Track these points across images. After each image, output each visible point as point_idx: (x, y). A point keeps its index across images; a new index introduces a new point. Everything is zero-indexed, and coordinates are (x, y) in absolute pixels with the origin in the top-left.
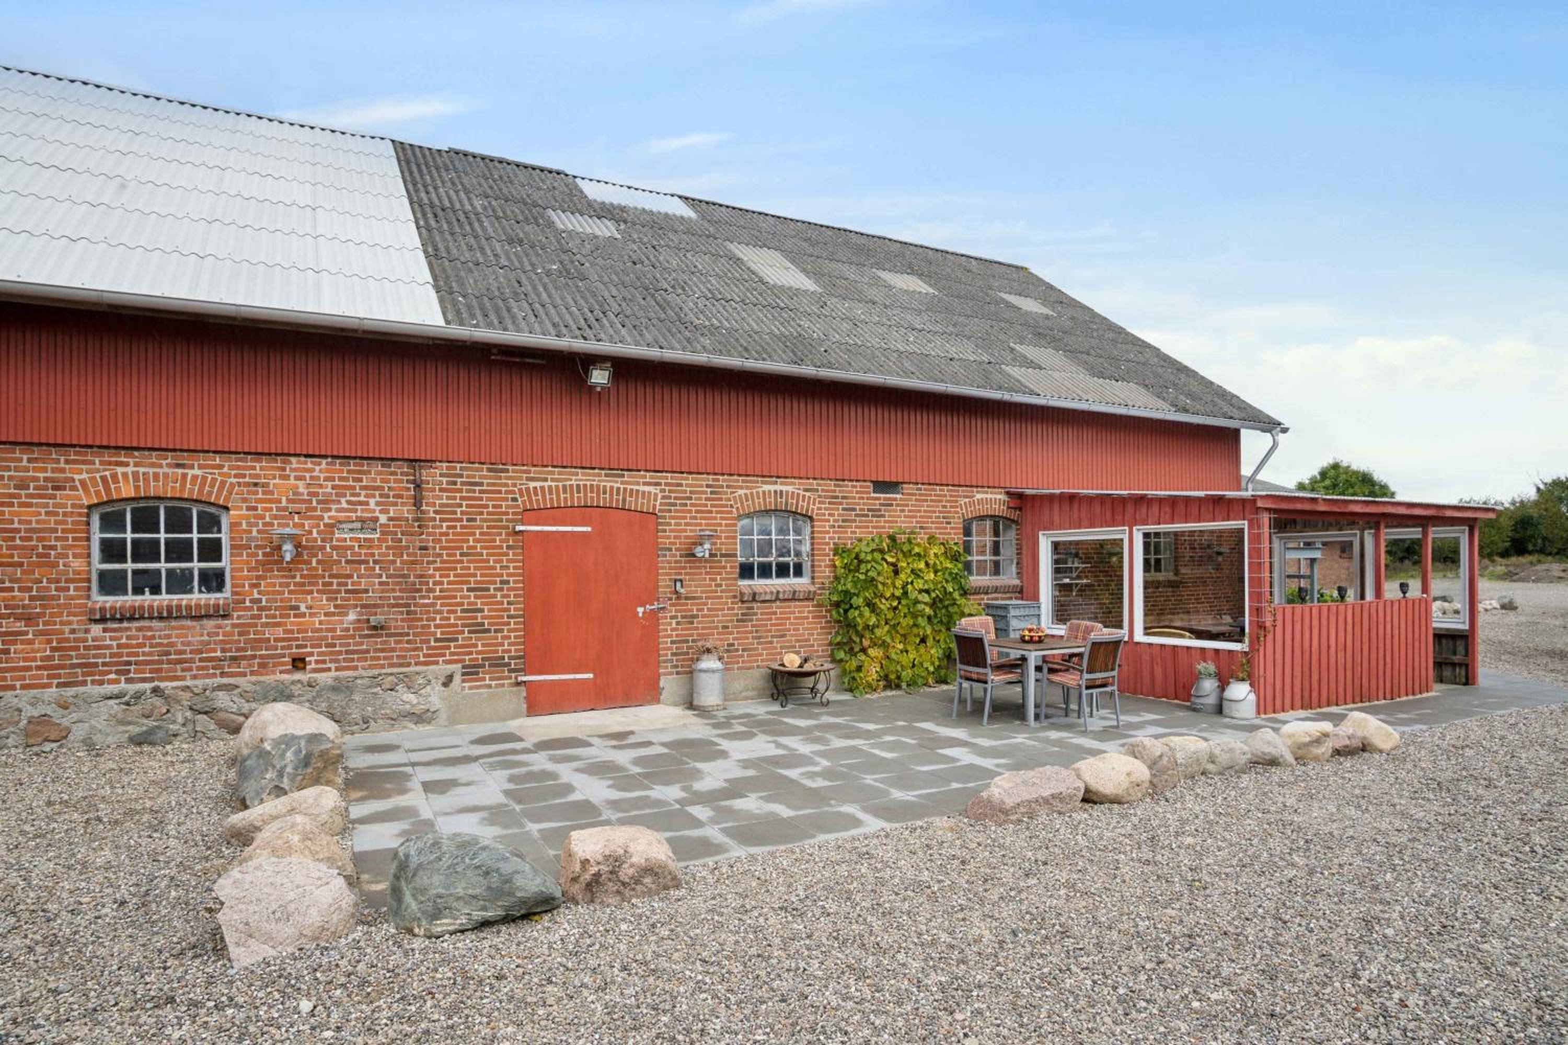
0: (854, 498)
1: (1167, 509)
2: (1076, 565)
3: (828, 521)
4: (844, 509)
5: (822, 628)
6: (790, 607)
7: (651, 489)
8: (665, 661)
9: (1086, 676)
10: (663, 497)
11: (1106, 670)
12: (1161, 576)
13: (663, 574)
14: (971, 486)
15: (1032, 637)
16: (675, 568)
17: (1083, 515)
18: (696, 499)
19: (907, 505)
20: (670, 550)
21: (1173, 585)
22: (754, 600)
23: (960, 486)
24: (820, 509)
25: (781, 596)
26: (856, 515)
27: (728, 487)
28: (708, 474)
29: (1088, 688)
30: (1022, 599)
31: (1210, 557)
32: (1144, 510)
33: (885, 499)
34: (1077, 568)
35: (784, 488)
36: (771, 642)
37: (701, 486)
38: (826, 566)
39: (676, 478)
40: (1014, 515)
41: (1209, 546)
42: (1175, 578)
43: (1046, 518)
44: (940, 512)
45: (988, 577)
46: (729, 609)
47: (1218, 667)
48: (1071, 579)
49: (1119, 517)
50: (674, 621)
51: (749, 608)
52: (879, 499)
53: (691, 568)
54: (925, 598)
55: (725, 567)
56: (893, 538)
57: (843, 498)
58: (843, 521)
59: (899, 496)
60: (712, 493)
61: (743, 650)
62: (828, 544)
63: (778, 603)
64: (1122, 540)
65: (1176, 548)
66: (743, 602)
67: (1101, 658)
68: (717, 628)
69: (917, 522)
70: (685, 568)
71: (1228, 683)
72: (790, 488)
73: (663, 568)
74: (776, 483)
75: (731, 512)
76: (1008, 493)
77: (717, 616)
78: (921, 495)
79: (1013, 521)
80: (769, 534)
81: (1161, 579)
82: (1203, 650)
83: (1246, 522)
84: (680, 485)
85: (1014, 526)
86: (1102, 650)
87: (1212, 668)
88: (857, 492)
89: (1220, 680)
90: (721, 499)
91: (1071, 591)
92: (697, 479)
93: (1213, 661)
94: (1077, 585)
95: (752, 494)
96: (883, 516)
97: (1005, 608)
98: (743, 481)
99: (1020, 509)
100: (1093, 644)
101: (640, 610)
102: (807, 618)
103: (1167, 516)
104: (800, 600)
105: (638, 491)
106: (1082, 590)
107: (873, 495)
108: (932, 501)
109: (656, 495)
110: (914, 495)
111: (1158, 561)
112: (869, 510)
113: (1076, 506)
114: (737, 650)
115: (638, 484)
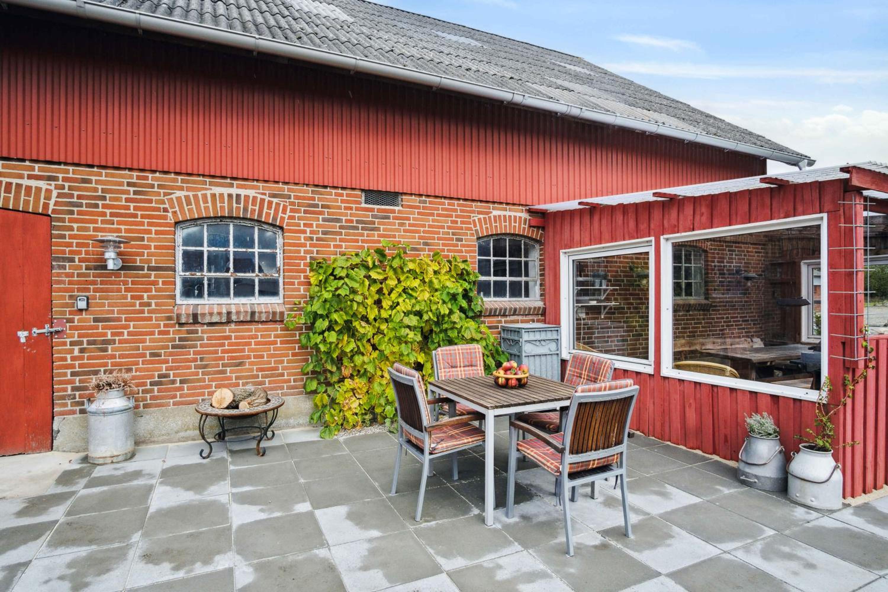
0: (339, 208)
1: (704, 210)
2: (604, 287)
3: (304, 232)
4: (324, 220)
5: (294, 355)
6: (250, 330)
7: (43, 184)
8: (63, 398)
9: (570, 458)
10: (59, 196)
11: (607, 446)
12: (692, 300)
13: (60, 290)
14: (487, 202)
15: (507, 380)
16: (78, 283)
17: (604, 228)
18: (111, 199)
19: (408, 219)
20: (72, 260)
21: (704, 308)
22: (196, 322)
23: (473, 200)
24: (293, 218)
25: (234, 318)
26: (341, 227)
27: (160, 187)
28: (131, 169)
29: (572, 476)
30: (545, 322)
31: (739, 282)
32: (674, 213)
33: (379, 210)
34: (605, 290)
35: (243, 192)
36: (224, 372)
37: (121, 184)
38: (300, 284)
39: (80, 172)
40: (535, 234)
41: (738, 272)
42: (704, 302)
43: (566, 234)
44: (449, 228)
45: (507, 299)
46: (160, 333)
47: (777, 423)
48: (599, 301)
49: (643, 226)
50: (76, 349)
51: (189, 332)
52: (372, 210)
53: (102, 283)
54: (413, 320)
55: (155, 283)
56: (381, 253)
57: (323, 206)
58: (324, 233)
59: (397, 208)
60: (135, 193)
61: (182, 382)
62: (304, 258)
63: (233, 326)
64: (647, 253)
65: (707, 274)
66: (181, 325)
67: (596, 424)
68: (143, 355)
69: (420, 238)
70: (94, 283)
71: (798, 451)
72: (251, 193)
73: (59, 282)
74: (231, 186)
75: (165, 218)
76: (531, 212)
77: (144, 341)
78: (424, 208)
79: (536, 241)
80: (226, 244)
81: (692, 302)
82: (754, 394)
83: (825, 215)
84: (89, 181)
85: (537, 247)
86: (598, 414)
87: (769, 424)
88: (343, 201)
89: (782, 442)
90: (150, 201)
91: (600, 313)
92: (113, 176)
93: (770, 413)
94: (605, 307)
95: (196, 197)
96: (378, 229)
97: (517, 331)
98: (183, 181)
99: (543, 228)
100: (580, 404)
101: (23, 335)
102: (275, 343)
103: (704, 218)
104: (263, 322)
105: (19, 186)
106: (611, 312)
107: (364, 205)
108: (439, 215)
109: (49, 192)
110: (418, 207)
111: (689, 285)
112: (358, 222)
113: (596, 218)
114: (173, 382)
115: (21, 177)
